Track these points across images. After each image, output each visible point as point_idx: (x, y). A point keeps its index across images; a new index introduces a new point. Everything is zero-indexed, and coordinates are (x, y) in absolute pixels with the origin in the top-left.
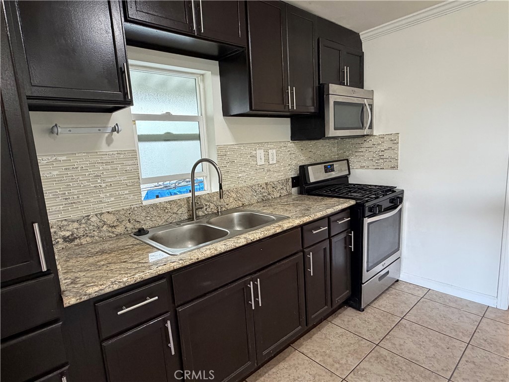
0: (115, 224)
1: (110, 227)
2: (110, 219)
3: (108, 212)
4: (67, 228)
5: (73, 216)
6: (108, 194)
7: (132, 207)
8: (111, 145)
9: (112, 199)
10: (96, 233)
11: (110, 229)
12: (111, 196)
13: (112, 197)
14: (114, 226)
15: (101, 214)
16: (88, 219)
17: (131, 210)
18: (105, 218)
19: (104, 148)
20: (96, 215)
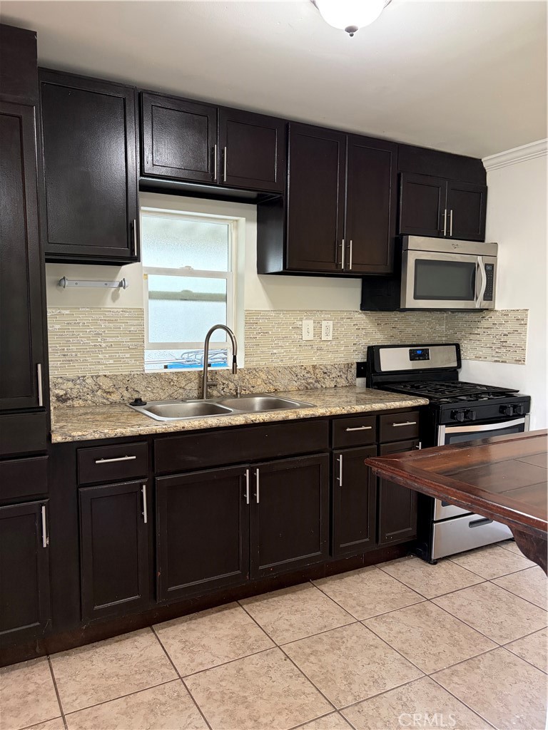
0: (111, 390)
1: (106, 392)
2: (106, 384)
3: (105, 376)
4: (62, 387)
5: (70, 375)
6: (107, 355)
7: (132, 373)
8: (117, 302)
9: (111, 361)
10: (89, 397)
11: (105, 395)
12: (111, 357)
13: (111, 359)
14: (109, 392)
15: (97, 377)
16: (84, 381)
17: (130, 378)
18: (102, 381)
19: (109, 304)
20: (92, 377)
